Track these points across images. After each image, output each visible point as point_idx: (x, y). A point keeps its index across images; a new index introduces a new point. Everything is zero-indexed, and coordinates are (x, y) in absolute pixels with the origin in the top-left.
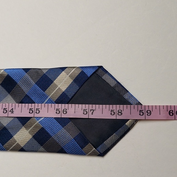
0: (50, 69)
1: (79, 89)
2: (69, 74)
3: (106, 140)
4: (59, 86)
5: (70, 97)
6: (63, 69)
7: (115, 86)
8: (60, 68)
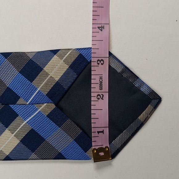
0: (38, 52)
1: (77, 78)
2: (64, 59)
3: (115, 140)
4: (51, 74)
5: (66, 88)
6: (55, 52)
7: (122, 72)
8: (51, 51)
